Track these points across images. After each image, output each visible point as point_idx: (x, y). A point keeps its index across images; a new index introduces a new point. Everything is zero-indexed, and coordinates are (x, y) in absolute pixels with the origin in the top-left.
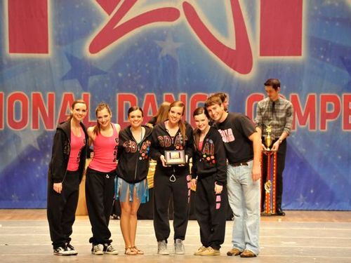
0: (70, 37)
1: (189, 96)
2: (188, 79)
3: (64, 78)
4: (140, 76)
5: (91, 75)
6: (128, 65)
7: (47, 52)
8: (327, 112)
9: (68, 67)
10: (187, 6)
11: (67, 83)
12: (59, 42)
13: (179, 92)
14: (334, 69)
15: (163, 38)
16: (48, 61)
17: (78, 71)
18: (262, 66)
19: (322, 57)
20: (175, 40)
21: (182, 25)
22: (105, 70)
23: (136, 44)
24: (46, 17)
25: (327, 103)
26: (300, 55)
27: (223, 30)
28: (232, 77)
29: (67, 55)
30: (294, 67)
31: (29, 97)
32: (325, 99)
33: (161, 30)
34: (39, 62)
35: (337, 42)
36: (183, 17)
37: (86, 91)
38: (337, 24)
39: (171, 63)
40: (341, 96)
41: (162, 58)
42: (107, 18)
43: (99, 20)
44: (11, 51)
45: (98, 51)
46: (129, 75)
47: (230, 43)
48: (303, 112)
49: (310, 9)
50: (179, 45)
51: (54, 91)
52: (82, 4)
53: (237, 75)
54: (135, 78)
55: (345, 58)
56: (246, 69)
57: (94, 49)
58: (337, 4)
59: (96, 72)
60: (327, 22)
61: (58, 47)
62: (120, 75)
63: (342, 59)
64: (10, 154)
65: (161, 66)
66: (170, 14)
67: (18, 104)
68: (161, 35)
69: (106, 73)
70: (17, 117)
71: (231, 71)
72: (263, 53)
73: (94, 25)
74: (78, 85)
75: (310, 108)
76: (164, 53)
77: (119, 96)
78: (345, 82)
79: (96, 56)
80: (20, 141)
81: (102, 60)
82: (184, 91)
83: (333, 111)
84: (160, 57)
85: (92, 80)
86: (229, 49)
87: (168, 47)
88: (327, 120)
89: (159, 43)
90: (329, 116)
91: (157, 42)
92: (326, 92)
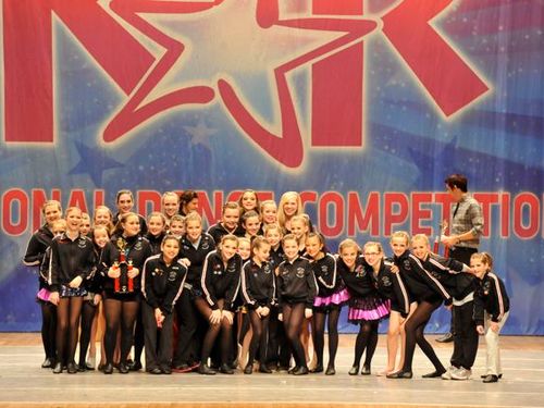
0: (80, 121)
1: (226, 194)
2: (224, 173)
3: (72, 172)
4: (165, 170)
5: (106, 168)
6: (150, 156)
7: (52, 141)
8: (393, 214)
9: (77, 159)
10: (223, 85)
11: (76, 178)
12: (66, 128)
13: (213, 190)
14: (401, 162)
15: (194, 124)
16: (53, 151)
17: (90, 163)
18: (314, 158)
19: (387, 147)
20: (209, 126)
21: (218, 106)
22: (122, 162)
23: (161, 131)
24: (51, 99)
25: (393, 203)
26: (360, 144)
27: (268, 116)
28: (278, 171)
29: (77, 144)
30: (353, 159)
31: (30, 195)
32: (390, 198)
33: (190, 114)
34: (42, 152)
35: (404, 130)
36: (218, 97)
37: (99, 187)
38: (404, 108)
39: (203, 154)
40: (409, 195)
41: (193, 147)
42: (126, 99)
43: (116, 101)
44: (7, 140)
45: (114, 139)
46: (152, 168)
47: (276, 129)
48: (364, 216)
49: (371, 90)
50: (212, 131)
51: (60, 187)
52: (95, 82)
53: (284, 168)
54: (160, 172)
55: (414, 149)
56: (294, 161)
57: (109, 136)
58: (403, 85)
59: (111, 164)
60: (392, 106)
61: (65, 133)
62: (141, 168)
63: (410, 150)
64: (5, 265)
65: (191, 156)
66: (203, 94)
67: (15, 204)
68: (192, 120)
69: (122, 166)
70: (15, 220)
71: (277, 163)
72: (315, 142)
73: (110, 107)
74: (89, 180)
75: (372, 209)
76: (196, 141)
77: (140, 194)
78: (414, 178)
79: (112, 145)
80: (18, 250)
81: (120, 150)
82: (220, 188)
83: (399, 213)
84: (190, 146)
85: (107, 174)
86: (274, 137)
87: (200, 134)
88: (393, 225)
89: (188, 129)
90: (395, 219)
91: (187, 128)
92: (391, 189)
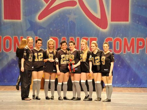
0: (30, 13)
1: (81, 38)
2: (80, 31)
3: (27, 30)
4: (60, 30)
5: (39, 29)
6: (54, 25)
7: (20, 19)
8: (139, 45)
9: (29, 26)
11: (29, 32)
12: (25, 15)
13: (76, 37)
14: (143, 27)
15: (70, 14)
16: (21, 23)
17: (33, 27)
18: (112, 26)
19: (137, 22)
20: (75, 14)
21: (78, 8)
23: (58, 16)
25: (139, 42)
26: (128, 21)
27: (96, 11)
28: (99, 30)
29: (29, 20)
30: (125, 26)
31: (12, 38)
32: (138, 40)
33: (69, 10)
34: (17, 23)
35: (144, 16)
36: (78, 5)
37: (37, 36)
38: (144, 8)
39: (73, 24)
40: (145, 39)
41: (69, 22)
42: (46, 5)
43: (42, 6)
44: (5, 19)
46: (55, 29)
47: (98, 16)
48: (129, 46)
49: (132, 2)
50: (76, 16)
51: (23, 36)
53: (101, 29)
54: (58, 31)
56: (105, 27)
57: (40, 18)
59: (41, 28)
60: (140, 7)
61: (25, 17)
62: (51, 29)
63: (146, 23)
64: (4, 63)
65: (69, 25)
67: (7, 41)
68: (69, 12)
69: (44, 28)
70: (7, 47)
71: (99, 28)
72: (112, 20)
73: (40, 8)
74: (33, 33)
75: (132, 44)
76: (70, 20)
79: (41, 21)
80: (8, 57)
81: (44, 23)
82: (79, 36)
83: (142, 45)
85: (39, 31)
87: (72, 18)
88: (139, 49)
89: (68, 16)
90: (140, 47)
92: (139, 36)
